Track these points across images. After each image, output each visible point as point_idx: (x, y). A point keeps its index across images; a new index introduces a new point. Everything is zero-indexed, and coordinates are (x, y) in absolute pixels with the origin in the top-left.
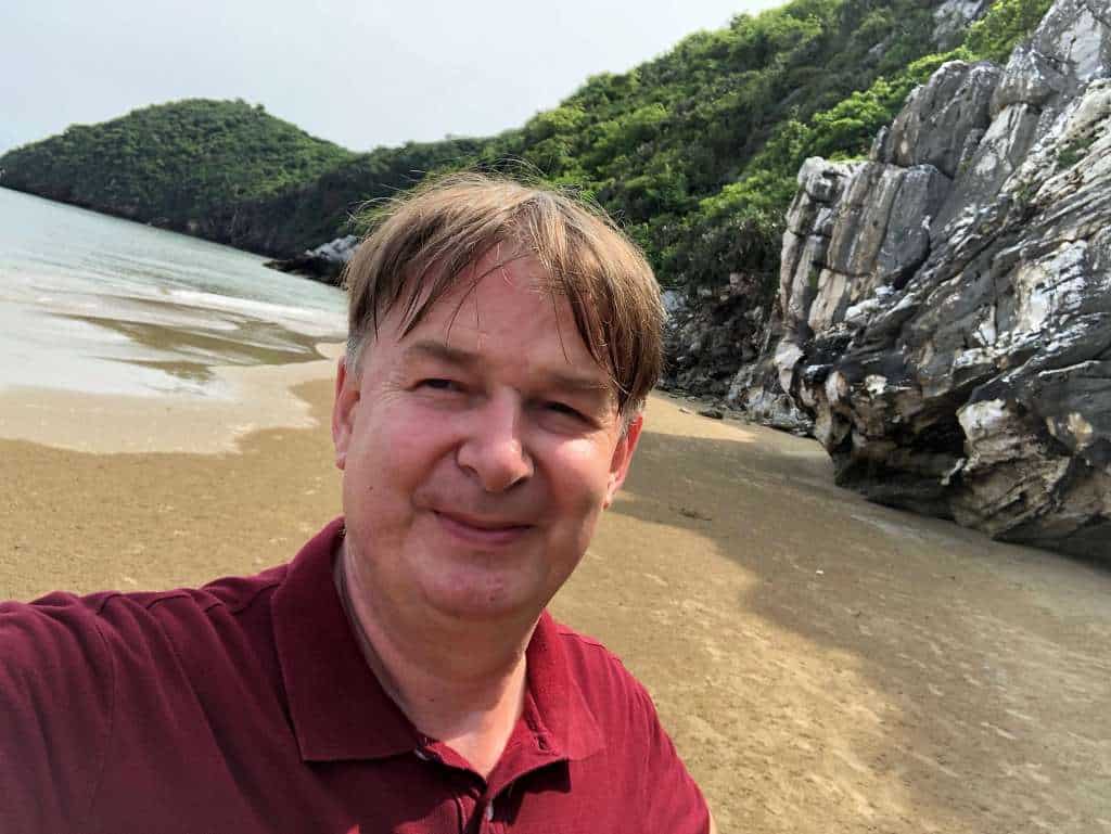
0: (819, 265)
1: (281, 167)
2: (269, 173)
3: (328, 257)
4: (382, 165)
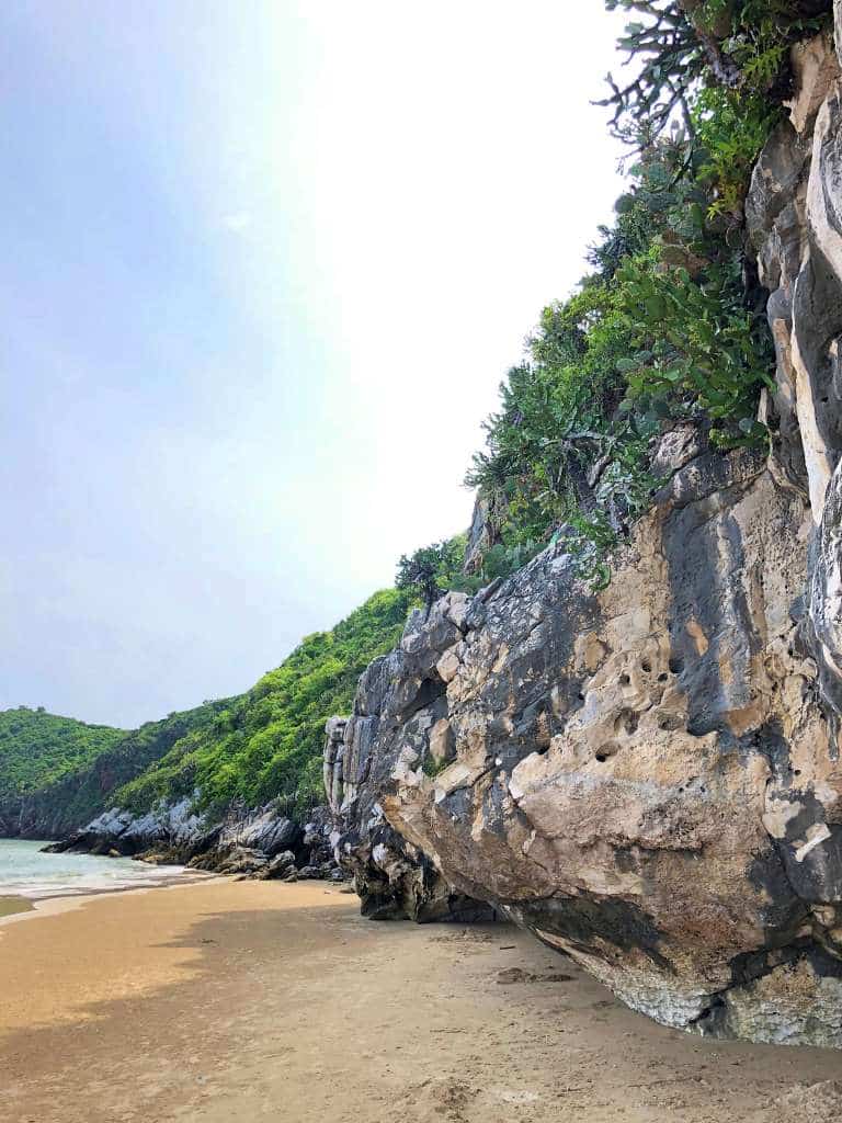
1: (63, 758)
2: (51, 765)
3: (97, 831)
4: (150, 738)
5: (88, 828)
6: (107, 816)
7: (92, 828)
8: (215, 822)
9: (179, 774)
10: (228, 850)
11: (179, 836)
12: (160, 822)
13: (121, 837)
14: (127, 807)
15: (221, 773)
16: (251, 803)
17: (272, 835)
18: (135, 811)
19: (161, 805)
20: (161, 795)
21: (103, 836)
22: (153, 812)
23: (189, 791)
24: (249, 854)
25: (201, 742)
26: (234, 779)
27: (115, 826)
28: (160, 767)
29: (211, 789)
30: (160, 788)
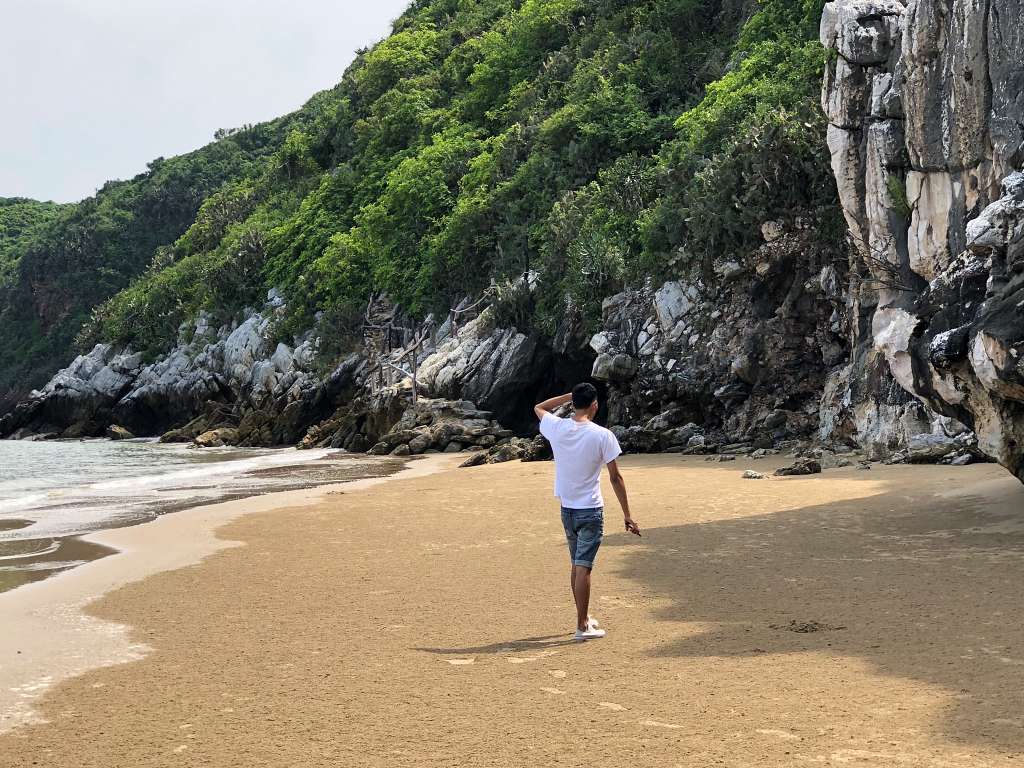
0: (898, 167)
3: (70, 391)
4: (120, 212)
5: (51, 386)
6: (86, 361)
7: (59, 387)
8: (339, 352)
9: (227, 265)
10: (397, 406)
11: (257, 388)
12: (203, 364)
13: (125, 399)
14: (126, 341)
15: (329, 252)
16: (415, 307)
17: (488, 368)
18: (144, 348)
19: (200, 331)
20: (194, 310)
21: (85, 400)
22: (184, 347)
23: (254, 298)
24: (446, 411)
25: (259, 197)
26: (362, 263)
27: (106, 380)
28: (179, 255)
29: (311, 287)
30: (187, 298)
